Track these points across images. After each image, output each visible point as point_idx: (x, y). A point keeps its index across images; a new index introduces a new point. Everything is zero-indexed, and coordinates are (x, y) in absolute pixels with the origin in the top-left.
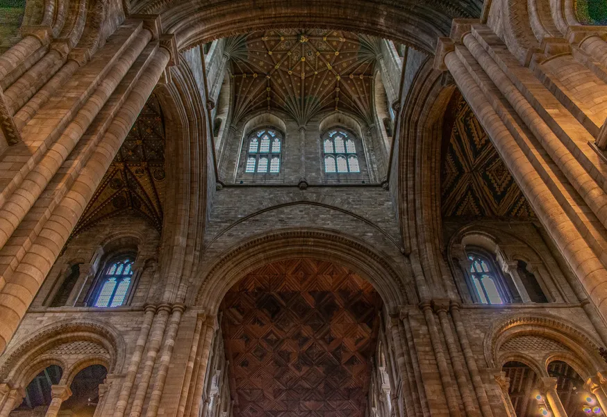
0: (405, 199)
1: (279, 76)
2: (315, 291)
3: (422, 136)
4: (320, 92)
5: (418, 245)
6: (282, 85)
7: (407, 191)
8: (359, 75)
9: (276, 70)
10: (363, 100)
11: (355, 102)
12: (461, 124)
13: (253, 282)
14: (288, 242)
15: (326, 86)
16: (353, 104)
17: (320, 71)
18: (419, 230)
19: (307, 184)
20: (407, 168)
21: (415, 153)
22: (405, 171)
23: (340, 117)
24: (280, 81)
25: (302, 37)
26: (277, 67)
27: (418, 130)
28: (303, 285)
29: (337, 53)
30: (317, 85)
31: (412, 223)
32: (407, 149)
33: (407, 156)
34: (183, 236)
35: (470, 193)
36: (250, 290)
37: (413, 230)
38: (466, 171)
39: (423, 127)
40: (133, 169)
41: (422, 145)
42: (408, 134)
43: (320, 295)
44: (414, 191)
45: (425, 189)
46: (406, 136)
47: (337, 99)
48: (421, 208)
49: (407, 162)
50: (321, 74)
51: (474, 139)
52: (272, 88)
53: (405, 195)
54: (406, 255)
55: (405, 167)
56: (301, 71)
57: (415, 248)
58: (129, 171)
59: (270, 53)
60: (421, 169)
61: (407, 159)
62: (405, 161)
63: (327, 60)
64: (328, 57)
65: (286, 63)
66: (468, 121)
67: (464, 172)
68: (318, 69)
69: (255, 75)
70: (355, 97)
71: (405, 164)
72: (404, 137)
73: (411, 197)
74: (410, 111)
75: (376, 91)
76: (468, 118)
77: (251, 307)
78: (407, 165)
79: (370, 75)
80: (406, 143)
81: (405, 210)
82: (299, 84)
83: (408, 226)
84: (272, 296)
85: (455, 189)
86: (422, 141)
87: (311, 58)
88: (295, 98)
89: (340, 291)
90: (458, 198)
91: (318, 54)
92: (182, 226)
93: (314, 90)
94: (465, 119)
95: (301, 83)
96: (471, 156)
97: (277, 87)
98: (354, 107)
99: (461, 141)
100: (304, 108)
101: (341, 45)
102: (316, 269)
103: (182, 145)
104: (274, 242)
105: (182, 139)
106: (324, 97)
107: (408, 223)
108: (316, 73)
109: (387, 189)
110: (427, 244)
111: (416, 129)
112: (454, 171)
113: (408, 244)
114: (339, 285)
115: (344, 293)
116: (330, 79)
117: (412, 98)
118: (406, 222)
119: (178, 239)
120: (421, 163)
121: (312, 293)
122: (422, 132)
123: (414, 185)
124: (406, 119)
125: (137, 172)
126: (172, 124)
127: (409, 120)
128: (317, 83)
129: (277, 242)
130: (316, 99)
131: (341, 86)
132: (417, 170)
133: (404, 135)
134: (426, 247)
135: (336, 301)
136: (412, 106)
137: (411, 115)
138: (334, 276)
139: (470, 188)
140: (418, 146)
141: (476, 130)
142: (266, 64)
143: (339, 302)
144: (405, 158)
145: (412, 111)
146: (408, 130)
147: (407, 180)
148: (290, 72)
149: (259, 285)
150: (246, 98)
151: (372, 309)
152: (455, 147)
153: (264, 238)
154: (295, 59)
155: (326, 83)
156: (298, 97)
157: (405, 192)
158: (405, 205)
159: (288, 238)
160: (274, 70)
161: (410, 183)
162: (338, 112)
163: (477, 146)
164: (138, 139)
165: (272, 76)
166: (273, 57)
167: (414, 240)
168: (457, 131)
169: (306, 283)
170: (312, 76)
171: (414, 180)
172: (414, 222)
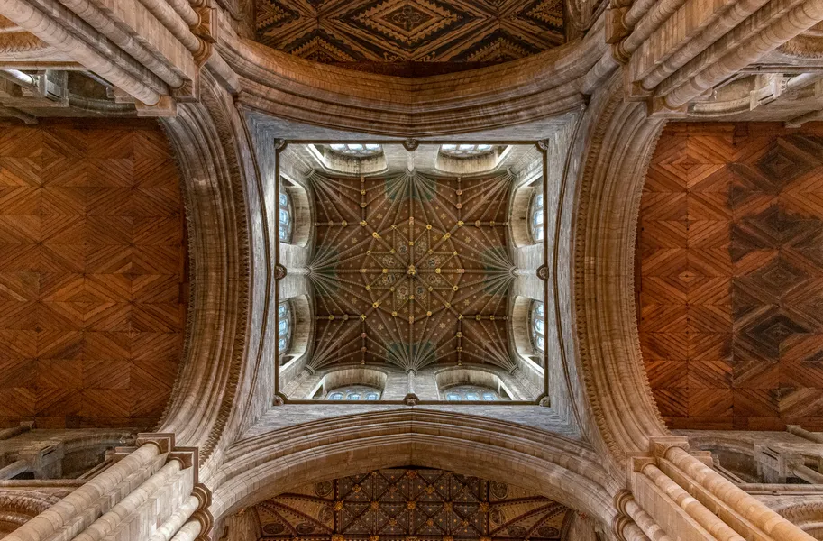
0: (514, 114)
1: (461, 303)
2: (731, 251)
3: (423, 104)
4: (479, 248)
5: (565, 83)
6: (473, 300)
7: (504, 114)
8: (457, 196)
9: (452, 306)
10: (487, 188)
11: (491, 198)
12: (417, 51)
13: (708, 363)
14: (590, 299)
15: (472, 239)
16: (494, 201)
17: (453, 248)
18: (545, 86)
19: (542, 267)
20: (475, 119)
21: (450, 111)
22: (478, 122)
23: (517, 218)
24: (467, 302)
25: (409, 272)
26: (448, 305)
27: (419, 111)
28: (715, 272)
29: (429, 227)
30: (471, 252)
31: (542, 98)
32: (449, 123)
33: (458, 122)
34: (551, 470)
35: (530, 13)
36: (729, 369)
37: (550, 94)
38: (497, 27)
39: (411, 105)
40: (494, 526)
41: (436, 103)
42: (431, 124)
43: (742, 240)
44: (500, 103)
45: (490, 87)
46: (433, 127)
47: (492, 223)
48: (515, 87)
49: (467, 120)
50: (457, 247)
51: (442, 27)
52: (478, 313)
53: (511, 116)
54: (587, 98)
55: (473, 122)
56: (455, 274)
57: (570, 88)
58: (495, 531)
59: (429, 313)
60: (467, 98)
61: (463, 121)
62: (466, 123)
63: (440, 239)
64: (435, 238)
65: (444, 293)
66: (413, 43)
67: (499, 30)
68: (450, 250)
69: (459, 335)
70: (484, 199)
71: (469, 123)
72: (437, 129)
73: (508, 107)
74: (396, 127)
75: (475, 171)
76: (409, 43)
77: (776, 370)
78: (471, 120)
79: (457, 181)
80: (442, 126)
81: (530, 112)
82: (471, 276)
83: (549, 103)
84: (743, 330)
85: (523, 38)
86: (430, 104)
87: (437, 260)
88: (487, 282)
89: (728, 206)
90: (537, 29)
91: (431, 251)
92: (539, 470)
93: (476, 256)
94: (411, 48)
95: (469, 274)
96: (473, 24)
97: (474, 307)
98: (499, 199)
99: (446, 45)
100: (495, 269)
101: (418, 223)
102: (675, 251)
103: (437, 447)
104: (588, 322)
105: (430, 446)
106: (487, 243)
107: (545, 104)
108: (455, 253)
109: (546, 142)
110: (557, 69)
111: (420, 115)
112: (498, 45)
113: (571, 99)
114: (714, 209)
115: (734, 196)
116: (463, 234)
117: (372, 127)
118: (543, 107)
119: (553, 479)
120: (459, 99)
121: (736, 256)
122: (419, 105)
123: (492, 104)
124: (411, 131)
125: (497, 521)
126: (414, 456)
127: (411, 126)
128: (468, 252)
129: (588, 317)
130: (487, 253)
131: (472, 219)
132: (470, 103)
133: (433, 129)
134: (562, 70)
135: (759, 210)
136: (385, 126)
137: (402, 125)
138: (690, 218)
139: (522, 15)
140: (439, 109)
141: (427, 28)
142: (444, 320)
143: (760, 204)
144: (462, 124)
145: (394, 124)
146: (426, 125)
147: (490, 116)
148: (455, 288)
149: (714, 351)
150: (487, 349)
151: (781, 141)
152: (455, 51)
153: (580, 338)
154: (439, 282)
155: (468, 240)
156: (485, 278)
157: (506, 116)
158: (522, 113)
159: (584, 299)
160: (452, 310)
161: (491, 111)
162: (510, 220)
163: (455, 20)
164: (443, 507)
165: (460, 312)
166: (435, 310)
167: (561, 90)
168: (430, 54)
169: (709, 268)
170: (460, 259)
171: (486, 106)
172: (539, 96)
